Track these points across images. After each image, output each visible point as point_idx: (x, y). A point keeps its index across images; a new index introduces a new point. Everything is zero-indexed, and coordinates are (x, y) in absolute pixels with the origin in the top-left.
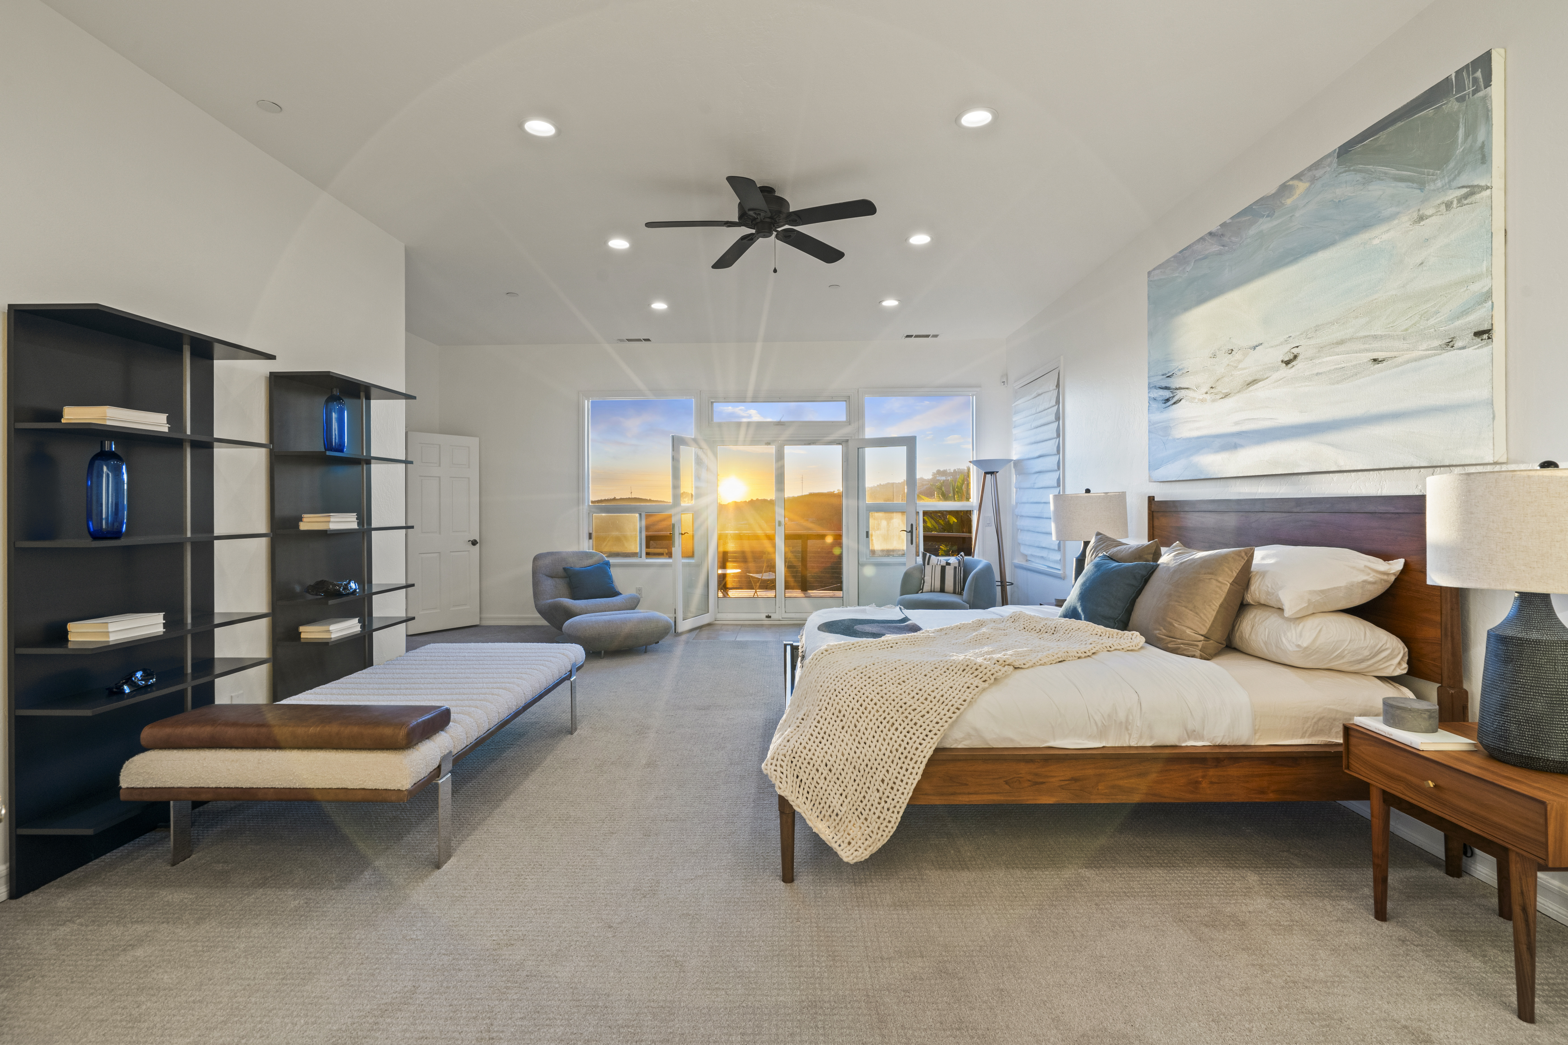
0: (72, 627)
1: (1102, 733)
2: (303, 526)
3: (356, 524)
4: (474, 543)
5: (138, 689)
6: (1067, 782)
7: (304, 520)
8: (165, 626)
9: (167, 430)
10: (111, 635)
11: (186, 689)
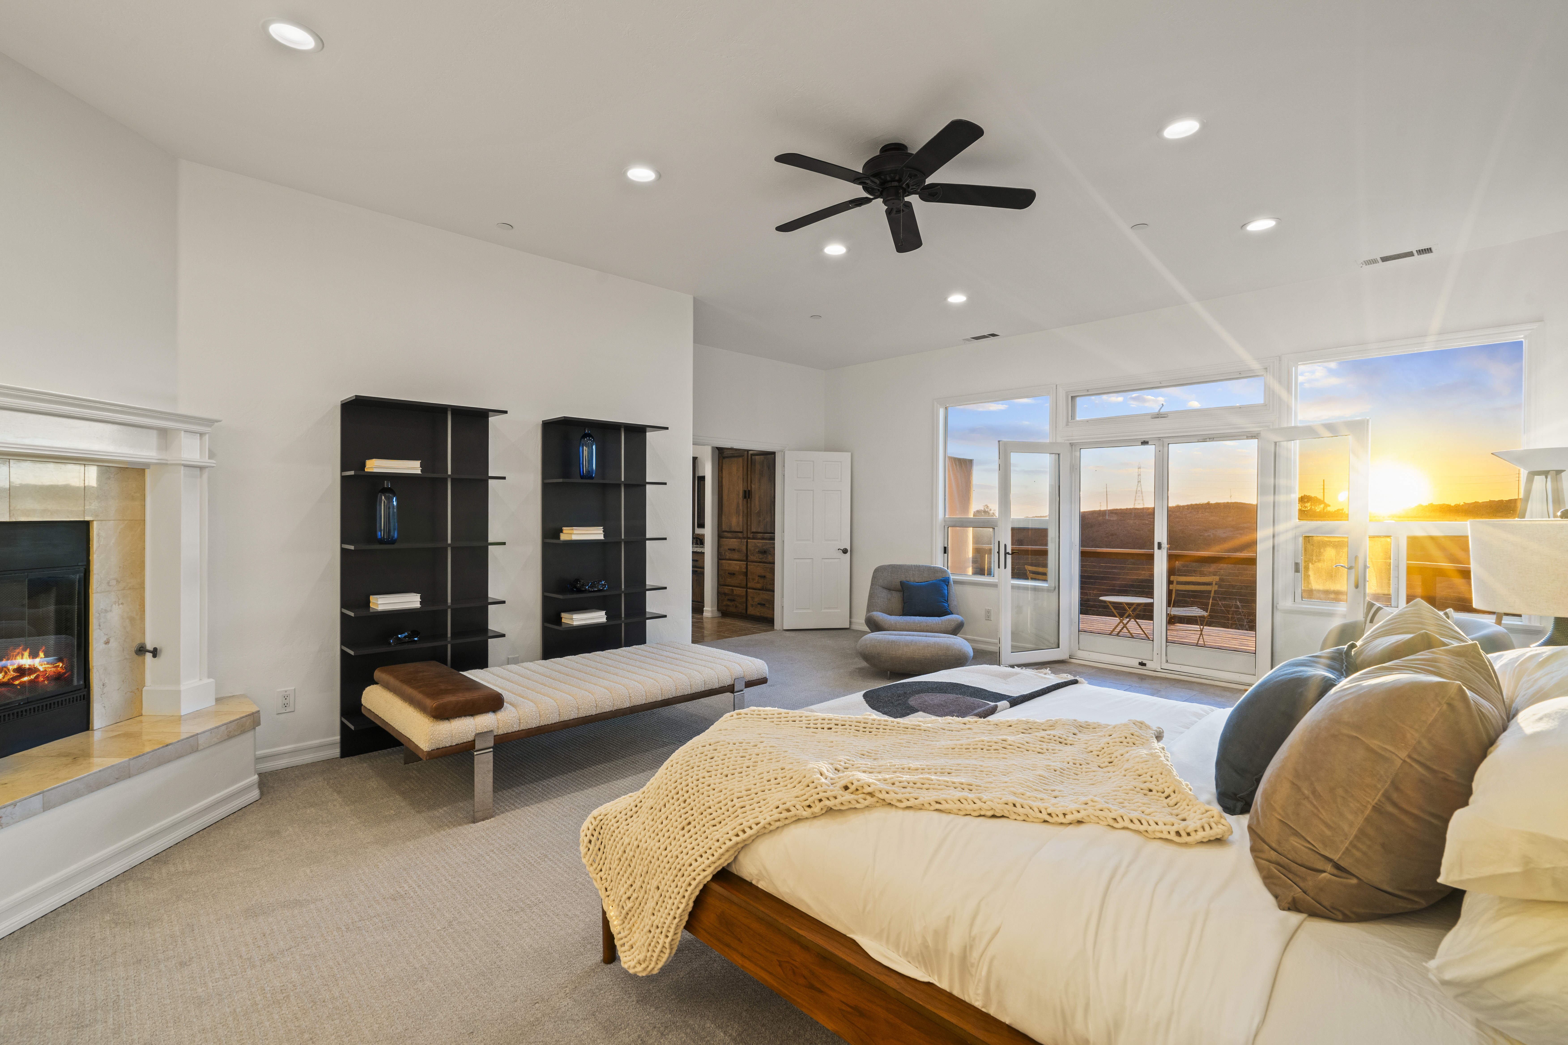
0: (373, 598)
1: (924, 958)
2: (564, 537)
3: (603, 535)
4: (845, 551)
5: (400, 642)
6: (849, 1009)
7: (564, 531)
8: (421, 603)
9: (419, 472)
10: (379, 606)
11: (447, 646)
